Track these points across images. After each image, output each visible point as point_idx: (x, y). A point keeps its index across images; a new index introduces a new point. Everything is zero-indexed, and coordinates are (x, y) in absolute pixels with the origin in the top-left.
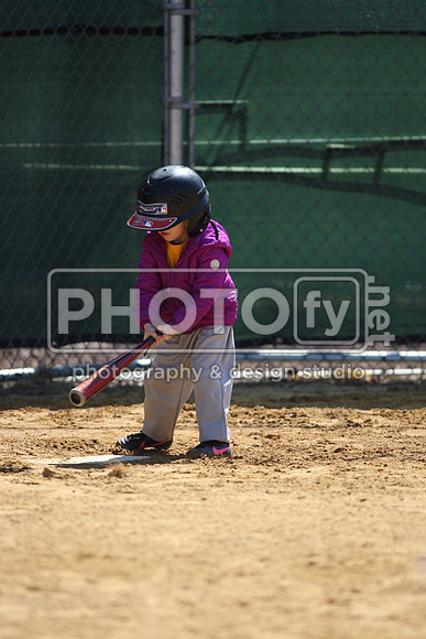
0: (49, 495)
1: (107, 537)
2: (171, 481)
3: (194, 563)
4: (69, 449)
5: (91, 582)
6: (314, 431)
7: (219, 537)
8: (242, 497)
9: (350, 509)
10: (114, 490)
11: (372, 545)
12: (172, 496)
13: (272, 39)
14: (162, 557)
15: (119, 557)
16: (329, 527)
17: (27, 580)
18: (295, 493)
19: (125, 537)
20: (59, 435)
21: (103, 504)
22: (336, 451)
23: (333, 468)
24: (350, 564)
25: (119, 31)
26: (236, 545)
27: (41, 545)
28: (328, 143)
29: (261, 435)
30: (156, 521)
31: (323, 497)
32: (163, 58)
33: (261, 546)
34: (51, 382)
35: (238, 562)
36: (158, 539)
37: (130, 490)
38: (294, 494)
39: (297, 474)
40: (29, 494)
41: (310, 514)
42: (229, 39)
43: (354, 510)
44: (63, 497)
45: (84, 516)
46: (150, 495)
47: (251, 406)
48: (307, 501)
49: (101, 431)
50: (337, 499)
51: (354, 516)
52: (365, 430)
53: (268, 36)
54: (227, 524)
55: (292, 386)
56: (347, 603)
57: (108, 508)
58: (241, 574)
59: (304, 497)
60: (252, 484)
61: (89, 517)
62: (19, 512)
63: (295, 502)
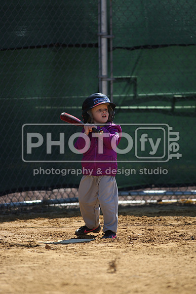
0: (49, 257)
1: (75, 275)
2: (104, 250)
3: (115, 287)
4: (58, 236)
6: (170, 227)
7: (127, 275)
8: (137, 257)
9: (186, 262)
10: (78, 255)
12: (105, 257)
13: (147, 48)
14: (101, 284)
15: (81, 285)
16: (177, 270)
19: (83, 276)
20: (53, 230)
21: (73, 261)
22: (180, 236)
23: (178, 243)
24: (186, 286)
25: (77, 46)
26: (134, 279)
27: (45, 280)
28: (174, 95)
29: (145, 229)
30: (98, 268)
31: (174, 256)
32: (98, 58)
33: (146, 279)
34: (49, 206)
35: (135, 286)
36: (98, 276)
37: (85, 254)
38: (161, 255)
39: (162, 246)
40: (39, 257)
41: (168, 264)
42: (128, 49)
43: (188, 262)
44: (55, 258)
45: (64, 267)
46: (95, 257)
47: (141, 216)
48: (166, 258)
49: (72, 228)
50: (180, 257)
51: (188, 265)
52: (193, 226)
53: (145, 47)
54: (130, 269)
55: (159, 207)
57: (75, 263)
58: (137, 292)
59: (165, 257)
60: (142, 251)
61: (67, 267)
62: (35, 265)
63: (161, 259)
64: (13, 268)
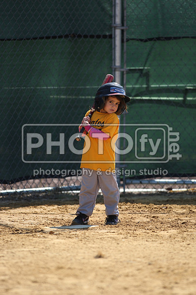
0: (50, 242)
1: (71, 260)
2: (105, 236)
3: (108, 271)
5: (60, 279)
6: (174, 215)
7: (121, 260)
8: (135, 243)
9: (181, 248)
10: (79, 240)
11: (188, 264)
13: (160, 40)
14: (94, 269)
15: (75, 269)
16: (171, 256)
17: (33, 278)
19: (79, 260)
22: (183, 223)
23: (179, 230)
24: (176, 271)
25: (92, 37)
26: (128, 263)
27: (41, 263)
28: (186, 86)
29: (150, 216)
31: (171, 243)
32: (112, 48)
33: (139, 264)
34: (62, 193)
35: (127, 271)
38: (159, 242)
39: (162, 233)
40: (41, 242)
41: (163, 250)
42: (141, 40)
43: (184, 249)
44: (56, 243)
47: (148, 204)
48: (163, 245)
50: (177, 244)
51: (183, 251)
53: (159, 39)
54: (126, 254)
55: (169, 195)
56: (171, 288)
58: (127, 276)
59: (162, 243)
60: (141, 237)
61: (65, 252)
62: (35, 249)
63: (158, 245)
64: (14, 252)
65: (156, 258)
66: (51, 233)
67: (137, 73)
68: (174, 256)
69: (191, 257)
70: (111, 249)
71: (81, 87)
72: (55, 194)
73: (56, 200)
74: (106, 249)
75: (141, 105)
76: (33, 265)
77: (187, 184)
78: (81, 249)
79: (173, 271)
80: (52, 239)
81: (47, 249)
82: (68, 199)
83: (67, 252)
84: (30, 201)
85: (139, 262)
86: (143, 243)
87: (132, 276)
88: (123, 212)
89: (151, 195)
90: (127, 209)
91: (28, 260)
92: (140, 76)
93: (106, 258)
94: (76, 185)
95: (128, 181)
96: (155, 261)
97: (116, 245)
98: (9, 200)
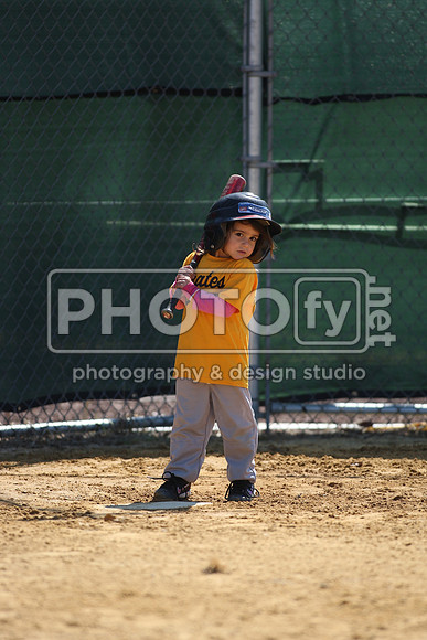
0: (105, 538)
1: (152, 576)
2: (226, 526)
3: (231, 602)
5: (128, 618)
6: (377, 480)
7: (261, 578)
8: (292, 541)
9: (393, 552)
10: (168, 534)
11: (408, 586)
13: (346, 100)
14: (202, 596)
15: (160, 596)
16: (369, 569)
17: (68, 616)
18: (344, 537)
19: (170, 577)
22: (395, 499)
23: (386, 514)
24: (381, 603)
25: (198, 92)
26: (275, 585)
27: (87, 585)
28: (402, 201)
29: (324, 483)
31: (370, 541)
32: (241, 117)
33: (300, 586)
34: (131, 432)
35: (274, 601)
39: (350, 520)
40: (87, 537)
41: (353, 557)
42: (306, 101)
43: (398, 554)
44: (119, 540)
45: (135, 558)
47: (319, 455)
48: (353, 545)
50: (383, 543)
51: (396, 559)
53: (343, 98)
54: (273, 565)
55: (365, 438)
58: (274, 612)
59: (351, 542)
60: (304, 529)
61: (139, 559)
62: (73, 553)
63: (342, 546)
64: (26, 558)
65: (337, 575)
66: (109, 518)
67: (297, 171)
68: (376, 571)
69: (413, 573)
70: (238, 554)
71: (173, 202)
72: (117, 433)
73: (120, 447)
74: (227, 553)
75: (306, 240)
76: (68, 587)
77: (405, 414)
78: (174, 553)
79: (373, 602)
80: (111, 532)
81: (99, 553)
82: (145, 444)
83: (144, 559)
84: (62, 449)
85: (300, 582)
86: (309, 541)
87: (285, 612)
88: (266, 474)
89: (326, 436)
90: (273, 468)
91: (57, 578)
92: (303, 179)
93: (229, 574)
94: (163, 415)
95: (276, 406)
96: (335, 580)
97: (249, 545)
98: (16, 445)
